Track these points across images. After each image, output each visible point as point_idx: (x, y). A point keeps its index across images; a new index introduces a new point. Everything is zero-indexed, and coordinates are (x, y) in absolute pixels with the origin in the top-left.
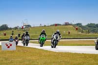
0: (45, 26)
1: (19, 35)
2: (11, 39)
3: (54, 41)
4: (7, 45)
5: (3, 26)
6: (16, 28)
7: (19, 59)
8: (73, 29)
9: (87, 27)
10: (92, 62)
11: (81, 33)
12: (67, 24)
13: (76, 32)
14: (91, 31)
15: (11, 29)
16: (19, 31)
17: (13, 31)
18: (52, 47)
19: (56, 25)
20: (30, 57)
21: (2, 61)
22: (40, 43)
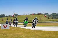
0: (27, 15)
1: (11, 20)
2: (7, 23)
3: (34, 23)
4: (4, 26)
5: (2, 15)
6: (9, 16)
7: (11, 34)
8: (43, 17)
9: (52, 15)
10: (55, 36)
11: (48, 19)
12: (39, 14)
13: (45, 19)
14: (54, 18)
15: (6, 16)
16: (11, 18)
17: (8, 18)
18: (33, 27)
19: (33, 14)
20: (18, 33)
21: (1, 35)
22: (25, 25)
